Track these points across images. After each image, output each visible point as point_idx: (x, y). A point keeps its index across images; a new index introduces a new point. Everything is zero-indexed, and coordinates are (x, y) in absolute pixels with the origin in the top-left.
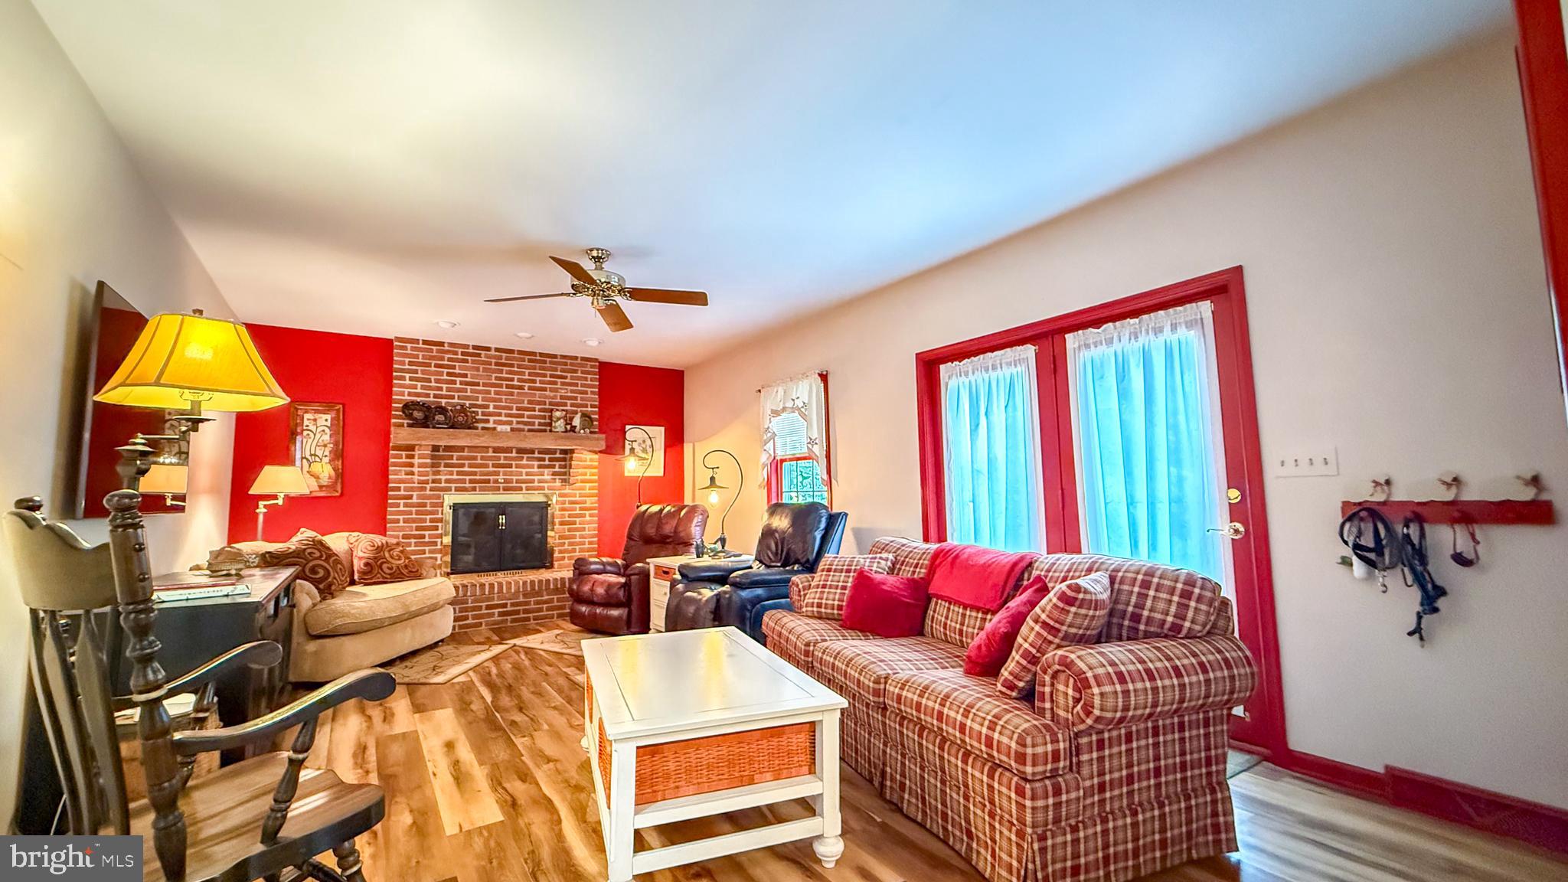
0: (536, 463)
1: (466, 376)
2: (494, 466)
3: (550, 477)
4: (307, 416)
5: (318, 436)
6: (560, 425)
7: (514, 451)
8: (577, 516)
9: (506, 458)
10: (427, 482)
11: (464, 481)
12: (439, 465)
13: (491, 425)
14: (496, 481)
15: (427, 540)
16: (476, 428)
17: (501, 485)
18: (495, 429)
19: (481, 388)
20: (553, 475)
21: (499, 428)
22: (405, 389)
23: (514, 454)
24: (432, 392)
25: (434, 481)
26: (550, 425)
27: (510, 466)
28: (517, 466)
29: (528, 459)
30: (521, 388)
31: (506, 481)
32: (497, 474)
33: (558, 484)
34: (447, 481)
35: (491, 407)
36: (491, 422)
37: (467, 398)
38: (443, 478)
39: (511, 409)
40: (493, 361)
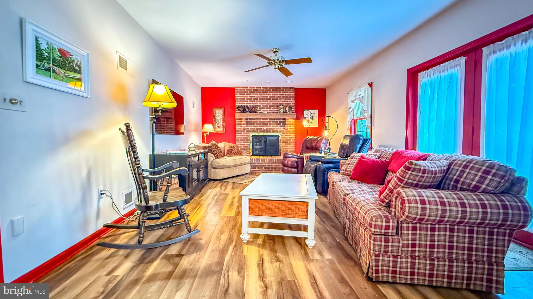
0: (275, 123)
1: (254, 97)
2: (263, 124)
3: (279, 127)
4: (216, 111)
5: (219, 116)
6: (282, 111)
7: (269, 119)
8: (288, 140)
9: (266, 122)
10: (245, 129)
11: (255, 129)
12: (248, 124)
13: (262, 112)
14: (264, 129)
15: (246, 146)
16: (258, 113)
17: (265, 130)
18: (263, 113)
19: (259, 100)
21: (264, 112)
22: (239, 102)
23: (269, 120)
24: (245, 103)
25: (247, 129)
26: (279, 111)
27: (267, 124)
28: (270, 124)
29: (273, 122)
30: (270, 99)
31: (266, 129)
32: (264, 126)
33: (282, 130)
34: (250, 129)
35: (262, 106)
36: (262, 110)
37: (255, 104)
38: (249, 128)
39: (267, 106)
40: (262, 91)
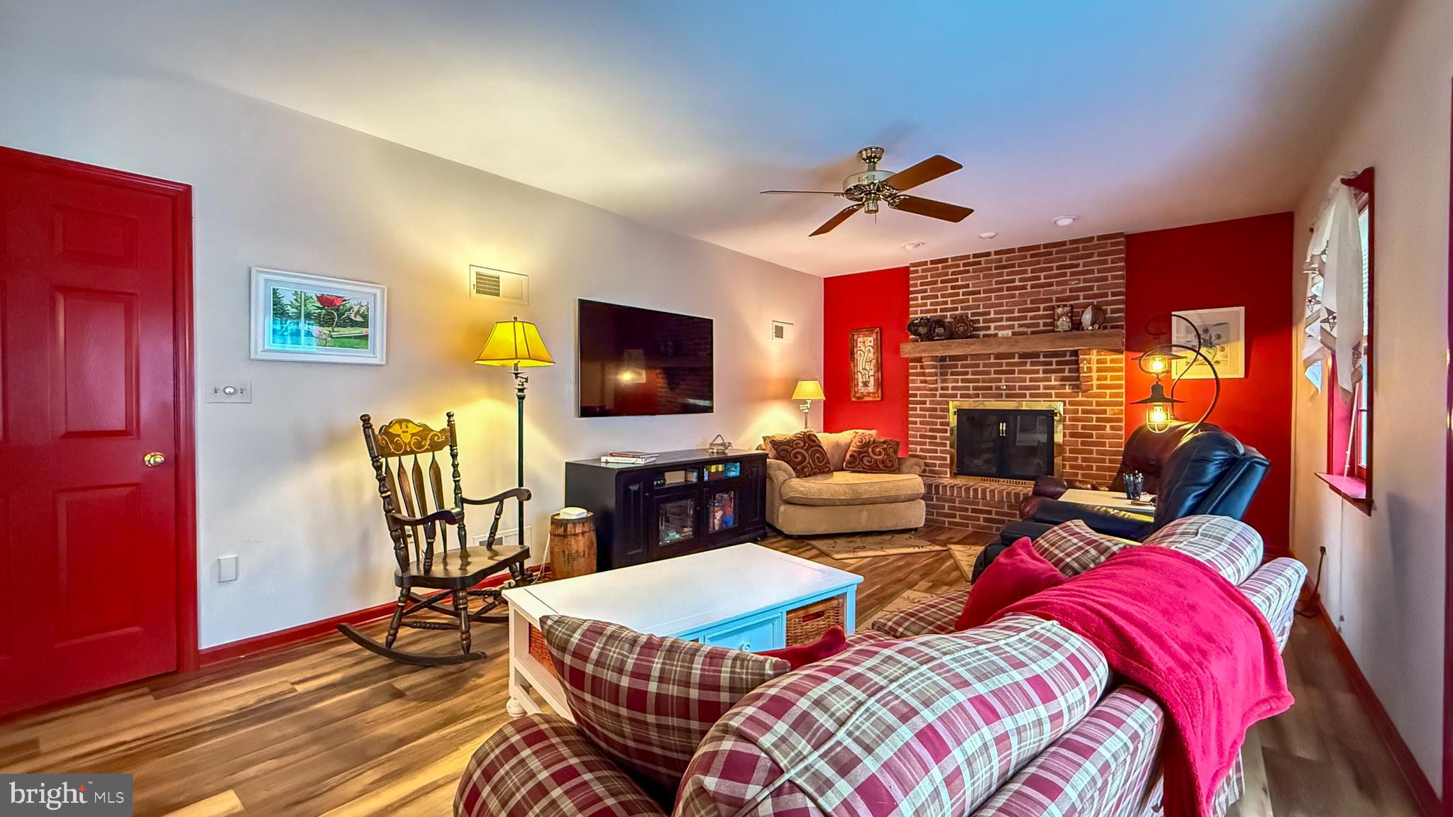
0: (1041, 368)
1: (967, 286)
2: (996, 372)
3: (1057, 383)
4: (859, 340)
5: (866, 354)
6: (1063, 323)
7: (1017, 356)
8: (1094, 428)
9: (1008, 365)
10: (936, 389)
11: (967, 388)
12: (946, 374)
13: (992, 332)
14: (998, 388)
15: (938, 441)
16: (978, 336)
17: (1003, 392)
18: (996, 335)
19: (982, 295)
20: (1061, 380)
21: (1001, 333)
22: (918, 311)
23: (1017, 360)
24: (939, 307)
25: (943, 389)
26: (1052, 324)
27: (1013, 372)
28: (1020, 372)
29: (1032, 364)
30: (1024, 287)
31: (1008, 388)
32: (999, 380)
33: (1068, 390)
34: (953, 388)
35: (992, 313)
36: (992, 328)
37: (969, 308)
38: (950, 385)
39: (1012, 312)
40: (994, 265)
